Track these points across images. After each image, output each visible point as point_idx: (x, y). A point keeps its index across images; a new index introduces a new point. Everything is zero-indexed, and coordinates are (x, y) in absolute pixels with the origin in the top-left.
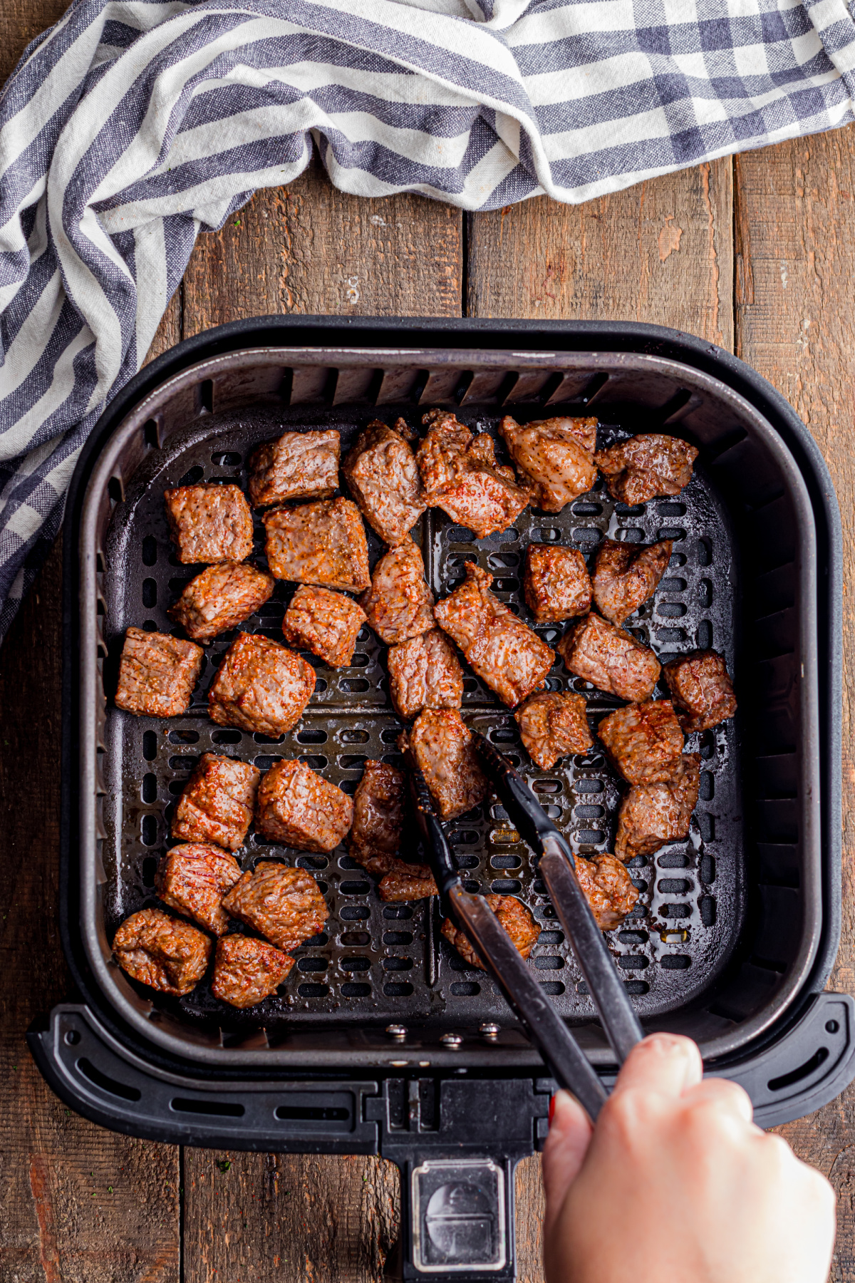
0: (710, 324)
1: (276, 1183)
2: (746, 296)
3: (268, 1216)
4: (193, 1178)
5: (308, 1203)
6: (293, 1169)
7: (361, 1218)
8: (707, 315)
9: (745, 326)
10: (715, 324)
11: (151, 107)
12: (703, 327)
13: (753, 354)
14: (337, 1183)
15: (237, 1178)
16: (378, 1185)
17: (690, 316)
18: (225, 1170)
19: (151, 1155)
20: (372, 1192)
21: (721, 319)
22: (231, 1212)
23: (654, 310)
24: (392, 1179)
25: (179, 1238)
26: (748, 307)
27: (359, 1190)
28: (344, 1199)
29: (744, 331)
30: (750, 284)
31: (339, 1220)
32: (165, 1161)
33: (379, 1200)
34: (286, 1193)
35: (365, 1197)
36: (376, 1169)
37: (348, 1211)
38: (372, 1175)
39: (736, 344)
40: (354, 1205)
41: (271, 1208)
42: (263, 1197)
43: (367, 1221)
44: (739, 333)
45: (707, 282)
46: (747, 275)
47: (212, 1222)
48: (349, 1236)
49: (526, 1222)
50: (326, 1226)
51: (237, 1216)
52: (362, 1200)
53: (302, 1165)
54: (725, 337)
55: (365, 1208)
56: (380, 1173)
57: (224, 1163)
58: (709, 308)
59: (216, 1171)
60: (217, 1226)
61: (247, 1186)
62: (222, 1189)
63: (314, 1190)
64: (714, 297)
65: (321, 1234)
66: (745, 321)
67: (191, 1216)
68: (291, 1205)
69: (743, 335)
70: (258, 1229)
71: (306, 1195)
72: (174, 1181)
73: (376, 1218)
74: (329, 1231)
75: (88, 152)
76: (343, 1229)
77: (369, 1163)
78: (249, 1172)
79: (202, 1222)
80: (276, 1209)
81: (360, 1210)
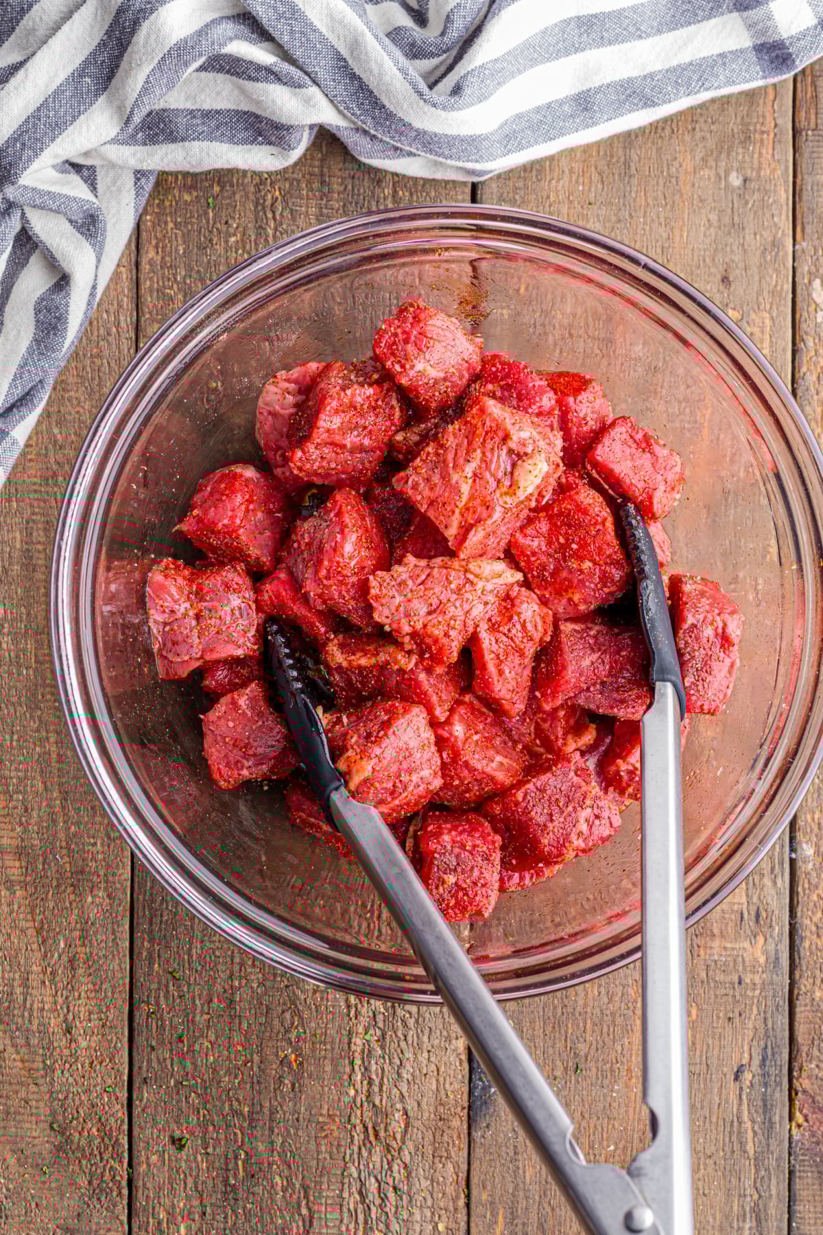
0: (764, 151)
1: (240, 1163)
2: (808, 119)
3: (232, 1202)
4: (143, 1158)
5: (279, 1188)
6: (261, 1147)
7: (341, 1206)
8: (762, 141)
9: (806, 155)
10: (770, 151)
11: (124, 64)
12: (756, 156)
13: (815, 188)
14: (314, 1163)
15: (196, 1158)
16: (362, 1167)
17: (741, 142)
18: (182, 1147)
19: (94, 1130)
20: (355, 1175)
21: (778, 146)
22: (188, 1198)
23: (698, 135)
24: (379, 1160)
25: (126, 1227)
26: (810, 133)
27: (339, 1172)
28: (321, 1183)
29: (804, 160)
30: (813, 106)
31: (316, 1207)
32: (110, 1138)
33: (363, 1184)
34: (253, 1176)
35: (346, 1180)
36: (360, 1149)
37: (327, 1197)
38: (356, 1156)
39: (795, 176)
40: (333, 1190)
41: (235, 1193)
42: (226, 1181)
43: (349, 1209)
44: (798, 163)
45: (761, 101)
46: (809, 95)
47: (165, 1210)
48: (327, 1226)
49: (537, 1211)
50: (300, 1215)
51: (196, 1203)
52: (343, 1184)
53: (272, 1142)
54: (783, 167)
55: (346, 1195)
56: (365, 1154)
57: (180, 1140)
58: (763, 132)
59: (171, 1149)
60: (171, 1215)
61: (208, 1168)
62: (177, 1171)
63: (286, 1173)
64: (769, 118)
65: (294, 1225)
66: (806, 149)
67: (141, 1202)
68: (257, 1189)
69: (804, 165)
70: (220, 1218)
71: (278, 1179)
72: (121, 1161)
73: (360, 1206)
74: (304, 1221)
75: (39, 109)
76: (320, 1218)
77: (352, 1141)
78: (210, 1150)
79: (154, 1209)
80: (240, 1194)
81: (340, 1196)
